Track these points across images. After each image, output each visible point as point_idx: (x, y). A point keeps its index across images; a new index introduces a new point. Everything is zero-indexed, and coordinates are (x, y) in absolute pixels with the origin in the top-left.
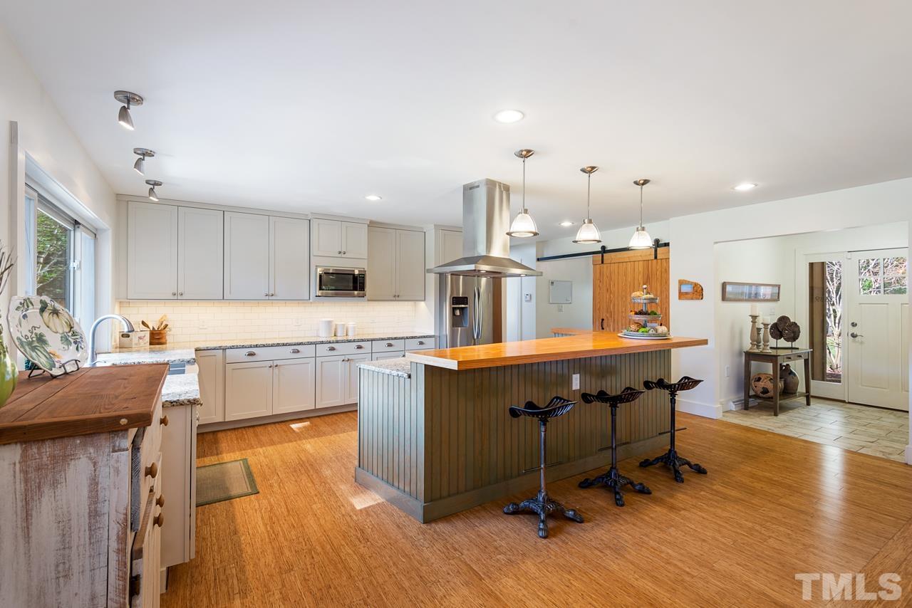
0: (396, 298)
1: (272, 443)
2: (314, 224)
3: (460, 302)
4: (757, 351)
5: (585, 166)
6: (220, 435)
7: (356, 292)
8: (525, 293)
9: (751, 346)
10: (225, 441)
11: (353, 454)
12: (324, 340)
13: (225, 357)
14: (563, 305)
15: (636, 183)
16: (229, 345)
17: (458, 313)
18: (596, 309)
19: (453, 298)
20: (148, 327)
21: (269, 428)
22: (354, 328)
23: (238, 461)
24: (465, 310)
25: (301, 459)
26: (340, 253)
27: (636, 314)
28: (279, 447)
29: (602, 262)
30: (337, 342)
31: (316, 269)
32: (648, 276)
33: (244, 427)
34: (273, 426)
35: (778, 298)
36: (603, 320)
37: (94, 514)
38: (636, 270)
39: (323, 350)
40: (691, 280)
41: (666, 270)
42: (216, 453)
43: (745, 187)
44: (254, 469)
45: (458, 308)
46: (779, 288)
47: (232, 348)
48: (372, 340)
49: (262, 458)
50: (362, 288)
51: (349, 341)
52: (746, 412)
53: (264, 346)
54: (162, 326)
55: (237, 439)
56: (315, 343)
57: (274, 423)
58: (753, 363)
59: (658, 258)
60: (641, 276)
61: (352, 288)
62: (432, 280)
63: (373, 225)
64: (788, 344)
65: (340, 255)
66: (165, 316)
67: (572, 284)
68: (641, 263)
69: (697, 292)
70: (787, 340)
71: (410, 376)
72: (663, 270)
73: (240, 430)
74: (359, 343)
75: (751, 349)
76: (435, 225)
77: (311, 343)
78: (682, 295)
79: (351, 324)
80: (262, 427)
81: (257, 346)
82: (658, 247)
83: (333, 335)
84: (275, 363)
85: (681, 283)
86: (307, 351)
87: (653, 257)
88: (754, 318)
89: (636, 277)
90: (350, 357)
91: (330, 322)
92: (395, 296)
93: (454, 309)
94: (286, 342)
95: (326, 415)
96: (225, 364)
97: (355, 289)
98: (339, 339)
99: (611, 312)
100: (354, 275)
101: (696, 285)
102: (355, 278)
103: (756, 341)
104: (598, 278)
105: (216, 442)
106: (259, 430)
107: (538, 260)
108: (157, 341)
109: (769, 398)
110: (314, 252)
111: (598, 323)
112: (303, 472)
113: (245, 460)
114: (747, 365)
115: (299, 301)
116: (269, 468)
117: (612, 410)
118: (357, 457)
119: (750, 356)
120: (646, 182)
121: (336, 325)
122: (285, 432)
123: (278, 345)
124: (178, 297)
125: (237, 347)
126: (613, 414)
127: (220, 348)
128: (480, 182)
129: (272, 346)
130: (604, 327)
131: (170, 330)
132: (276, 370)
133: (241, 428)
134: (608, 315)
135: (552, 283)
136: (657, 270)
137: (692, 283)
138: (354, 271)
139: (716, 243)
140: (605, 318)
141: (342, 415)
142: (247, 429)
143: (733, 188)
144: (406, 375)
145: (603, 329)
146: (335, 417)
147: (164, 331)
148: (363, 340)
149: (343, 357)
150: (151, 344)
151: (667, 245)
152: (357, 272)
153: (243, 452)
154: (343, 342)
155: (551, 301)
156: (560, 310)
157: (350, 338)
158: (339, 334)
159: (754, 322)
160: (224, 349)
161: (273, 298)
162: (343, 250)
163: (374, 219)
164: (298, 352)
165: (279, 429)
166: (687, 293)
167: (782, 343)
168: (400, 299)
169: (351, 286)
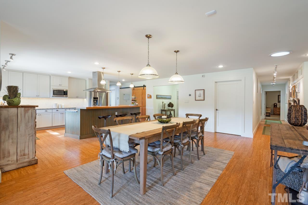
2: (52, 77)
4: (164, 109)
5: (118, 71)
7: (65, 96)
8: (117, 97)
9: (162, 108)
12: (55, 108)
14: (127, 100)
15: (131, 74)
17: (95, 101)
19: (94, 98)
24: (97, 101)
26: (60, 85)
29: (134, 90)
30: (59, 109)
31: (52, 89)
32: (142, 93)
35: (171, 98)
37: (32, 116)
38: (140, 92)
39: (55, 110)
41: (145, 92)
45: (95, 100)
46: (171, 96)
48: (69, 108)
50: (67, 95)
56: (52, 109)
58: (163, 112)
59: (144, 89)
62: (88, 93)
63: (70, 78)
64: (171, 108)
69: (150, 97)
70: (171, 107)
71: (77, 112)
74: (66, 109)
77: (51, 109)
78: (148, 97)
79: (63, 104)
83: (57, 107)
84: (40, 114)
85: (148, 95)
86: (49, 111)
90: (63, 113)
91: (56, 104)
92: (77, 97)
93: (94, 101)
94: (43, 108)
97: (64, 95)
100: (64, 91)
101: (150, 95)
102: (64, 92)
104: (133, 93)
107: (120, 88)
110: (51, 84)
115: (47, 98)
119: (162, 110)
121: (58, 105)
123: (41, 109)
132: (40, 116)
135: (124, 94)
139: (154, 86)
141: (60, 128)
146: (58, 128)
149: (61, 113)
151: (145, 86)
152: (65, 90)
154: (61, 109)
155: (124, 99)
157: (63, 108)
158: (59, 107)
159: (163, 103)
161: (39, 97)
162: (61, 84)
163: (70, 76)
164: (47, 111)
166: (149, 97)
167: (170, 108)
168: (78, 98)
169: (63, 94)
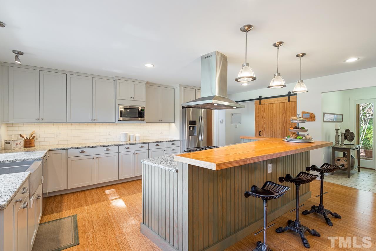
0: (160, 121)
1: (93, 202)
2: (117, 82)
3: (193, 123)
4: (338, 146)
6: (65, 197)
7: (140, 118)
8: (220, 119)
9: (335, 144)
10: (67, 201)
11: (140, 210)
12: (123, 143)
13: (67, 154)
14: (237, 125)
15: (298, 56)
16: (69, 147)
17: (191, 128)
18: (256, 126)
19: (189, 121)
20: (24, 138)
21: (93, 192)
22: (139, 137)
23: (70, 216)
24: (195, 127)
25: (108, 214)
26: (131, 98)
27: (294, 129)
28: (97, 205)
29: (260, 104)
30: (130, 144)
31: (119, 106)
32: (285, 110)
33: (79, 191)
34: (95, 190)
35: (342, 120)
36: (260, 131)
38: (278, 107)
39: (122, 148)
40: (309, 112)
41: (294, 107)
42: (59, 210)
43: (352, 60)
44: (79, 223)
45: (192, 126)
46: (343, 116)
47: (71, 148)
48: (149, 143)
49: (85, 214)
50: (143, 116)
51: (137, 144)
52: (333, 176)
53: (90, 147)
54: (32, 137)
55: (74, 199)
56: (118, 145)
57: (96, 188)
58: (336, 152)
59: (290, 100)
60: (281, 110)
61: (138, 117)
62: (178, 112)
63: (148, 84)
64: (350, 143)
65: (131, 99)
66: (34, 131)
67: (241, 115)
68: (281, 104)
69: (312, 118)
71: (177, 171)
72: (293, 107)
73: (77, 193)
74: (142, 145)
75: (335, 145)
76: (180, 85)
77: (116, 145)
79: (137, 135)
80: (89, 191)
81: (85, 147)
82: (290, 95)
83: (128, 140)
84: (96, 156)
85: (303, 113)
86: (114, 149)
87: (287, 101)
88: (337, 130)
89: (278, 110)
90: (137, 152)
91: (126, 134)
93: (190, 127)
94: (102, 145)
95: (124, 183)
96: (67, 157)
98: (131, 142)
99: (264, 128)
100: (138, 109)
101: (311, 114)
102: (139, 113)
103: (337, 141)
104: (257, 111)
105: (61, 202)
106: (87, 193)
108: (29, 145)
109: (344, 169)
110: (117, 97)
111: (258, 133)
112: (109, 225)
113: (75, 216)
114: (333, 154)
115: (110, 123)
116: (89, 222)
117: (296, 186)
118: (142, 212)
119: (335, 149)
120: (303, 55)
121: (130, 135)
122: (101, 194)
123: (98, 147)
124: (40, 121)
125: (74, 148)
126: (297, 189)
127: (64, 149)
128: (212, 53)
129: (94, 147)
130: (261, 135)
131: (37, 139)
132: (97, 160)
133: (77, 192)
134: (263, 129)
135: (233, 114)
136: (289, 107)
137: (309, 113)
138: (139, 107)
139: (322, 93)
140: (261, 131)
141: (133, 182)
142: (81, 193)
143: (345, 61)
144: (174, 171)
145: (260, 136)
146: (129, 184)
147: (33, 140)
148: (144, 143)
149: (133, 152)
150: (25, 147)
151: (295, 94)
153: (75, 209)
154: (133, 144)
155: (232, 123)
156: (236, 127)
157: (137, 142)
158: (131, 140)
159: (337, 132)
160: (67, 149)
161: (95, 121)
162: (133, 96)
163: (149, 81)
164: (109, 150)
165: (98, 192)
167: (347, 142)
168: (162, 122)
169: (137, 115)
